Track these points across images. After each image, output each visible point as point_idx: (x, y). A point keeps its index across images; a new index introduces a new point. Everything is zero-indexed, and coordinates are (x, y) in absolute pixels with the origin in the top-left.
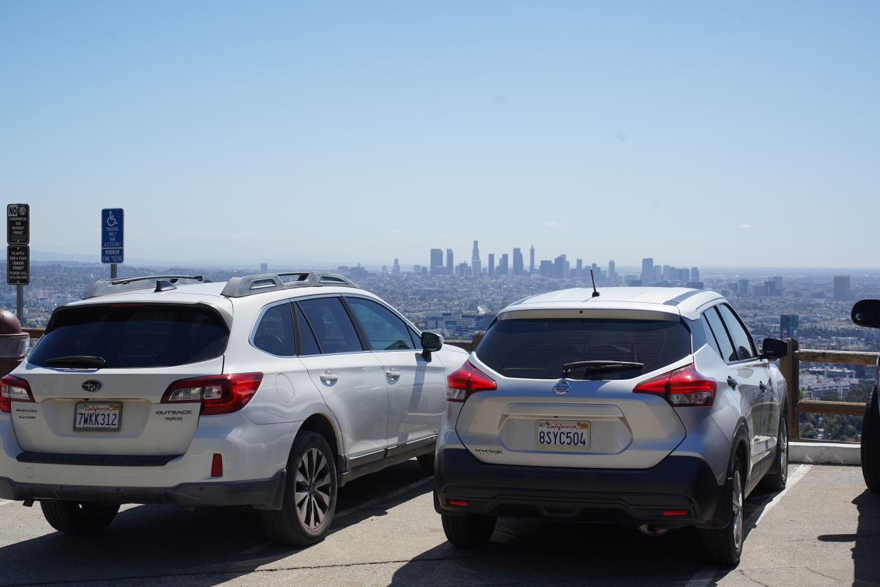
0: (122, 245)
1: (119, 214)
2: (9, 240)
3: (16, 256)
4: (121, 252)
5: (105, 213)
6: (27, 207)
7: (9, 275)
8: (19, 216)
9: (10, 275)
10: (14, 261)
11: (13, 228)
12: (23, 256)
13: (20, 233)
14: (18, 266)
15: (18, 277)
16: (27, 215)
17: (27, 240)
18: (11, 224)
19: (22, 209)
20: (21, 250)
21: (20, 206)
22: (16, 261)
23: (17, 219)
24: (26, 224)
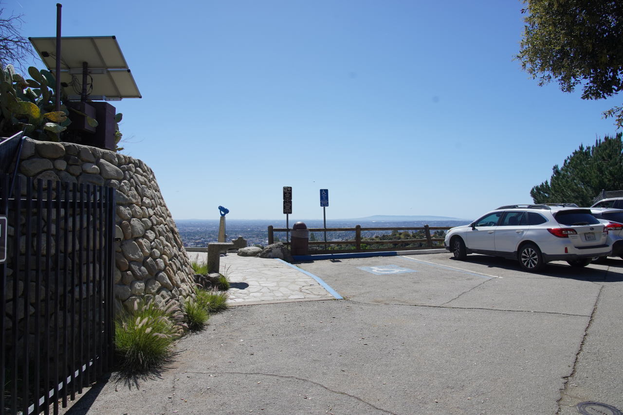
0: (328, 201)
1: (326, 191)
2: (284, 199)
3: (287, 204)
4: (328, 203)
5: (321, 191)
6: (291, 188)
7: (284, 210)
8: (288, 190)
10: (286, 206)
11: (286, 195)
12: (289, 204)
13: (288, 196)
14: (288, 208)
15: (288, 211)
16: (291, 190)
17: (291, 199)
18: (285, 193)
20: (289, 202)
21: (288, 187)
23: (287, 192)
24: (290, 194)
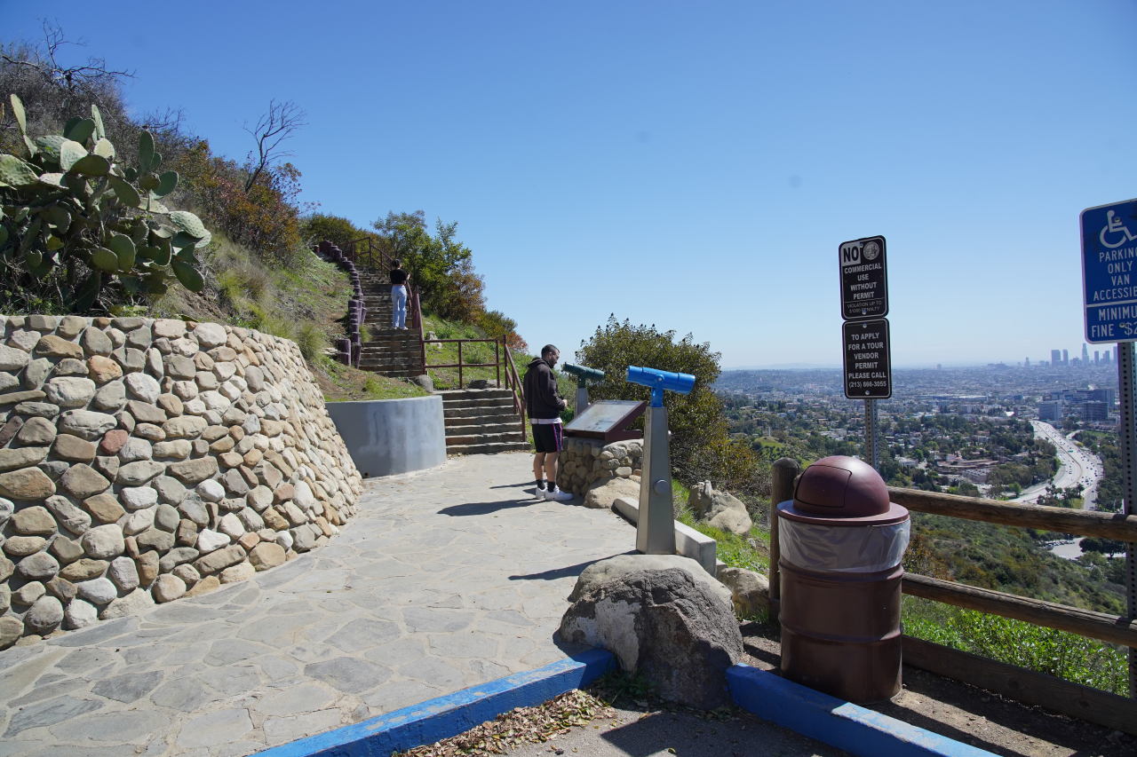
2: (846, 312)
3: (860, 342)
5: (1094, 218)
6: (880, 242)
7: (848, 381)
8: (865, 261)
9: (850, 380)
10: (857, 352)
11: (853, 288)
12: (874, 341)
13: (866, 295)
14: (866, 362)
15: (866, 384)
16: (881, 258)
17: (883, 308)
18: (848, 280)
19: (870, 247)
20: (871, 329)
21: (864, 242)
22: (862, 351)
23: (859, 269)
24: (879, 278)
